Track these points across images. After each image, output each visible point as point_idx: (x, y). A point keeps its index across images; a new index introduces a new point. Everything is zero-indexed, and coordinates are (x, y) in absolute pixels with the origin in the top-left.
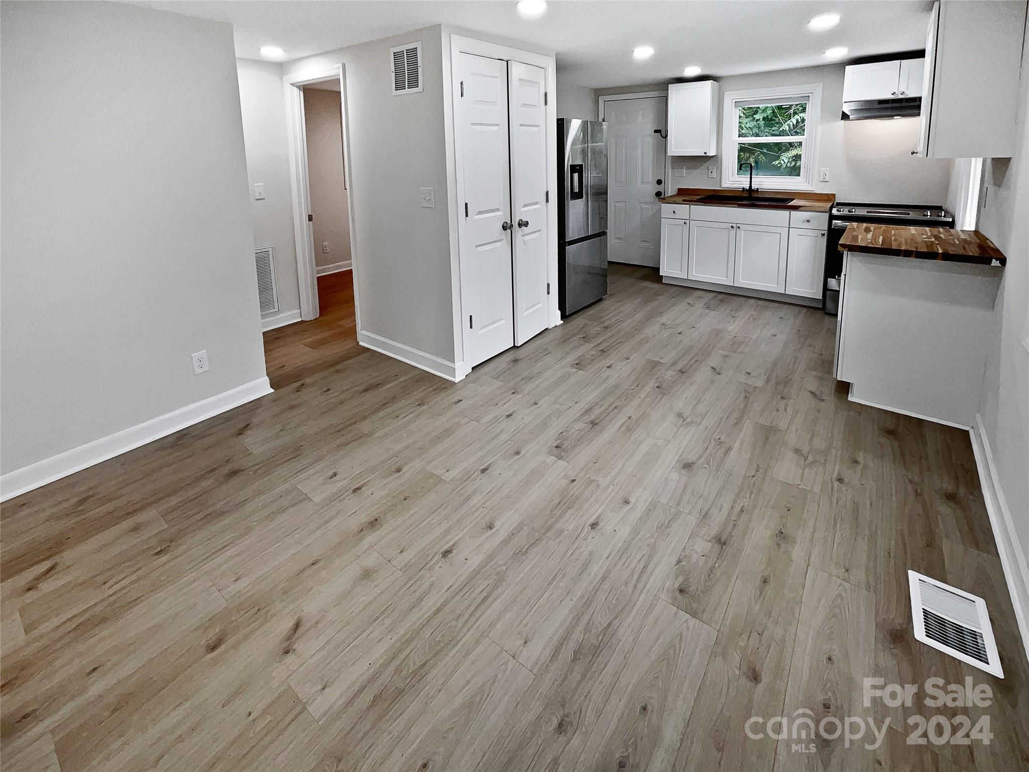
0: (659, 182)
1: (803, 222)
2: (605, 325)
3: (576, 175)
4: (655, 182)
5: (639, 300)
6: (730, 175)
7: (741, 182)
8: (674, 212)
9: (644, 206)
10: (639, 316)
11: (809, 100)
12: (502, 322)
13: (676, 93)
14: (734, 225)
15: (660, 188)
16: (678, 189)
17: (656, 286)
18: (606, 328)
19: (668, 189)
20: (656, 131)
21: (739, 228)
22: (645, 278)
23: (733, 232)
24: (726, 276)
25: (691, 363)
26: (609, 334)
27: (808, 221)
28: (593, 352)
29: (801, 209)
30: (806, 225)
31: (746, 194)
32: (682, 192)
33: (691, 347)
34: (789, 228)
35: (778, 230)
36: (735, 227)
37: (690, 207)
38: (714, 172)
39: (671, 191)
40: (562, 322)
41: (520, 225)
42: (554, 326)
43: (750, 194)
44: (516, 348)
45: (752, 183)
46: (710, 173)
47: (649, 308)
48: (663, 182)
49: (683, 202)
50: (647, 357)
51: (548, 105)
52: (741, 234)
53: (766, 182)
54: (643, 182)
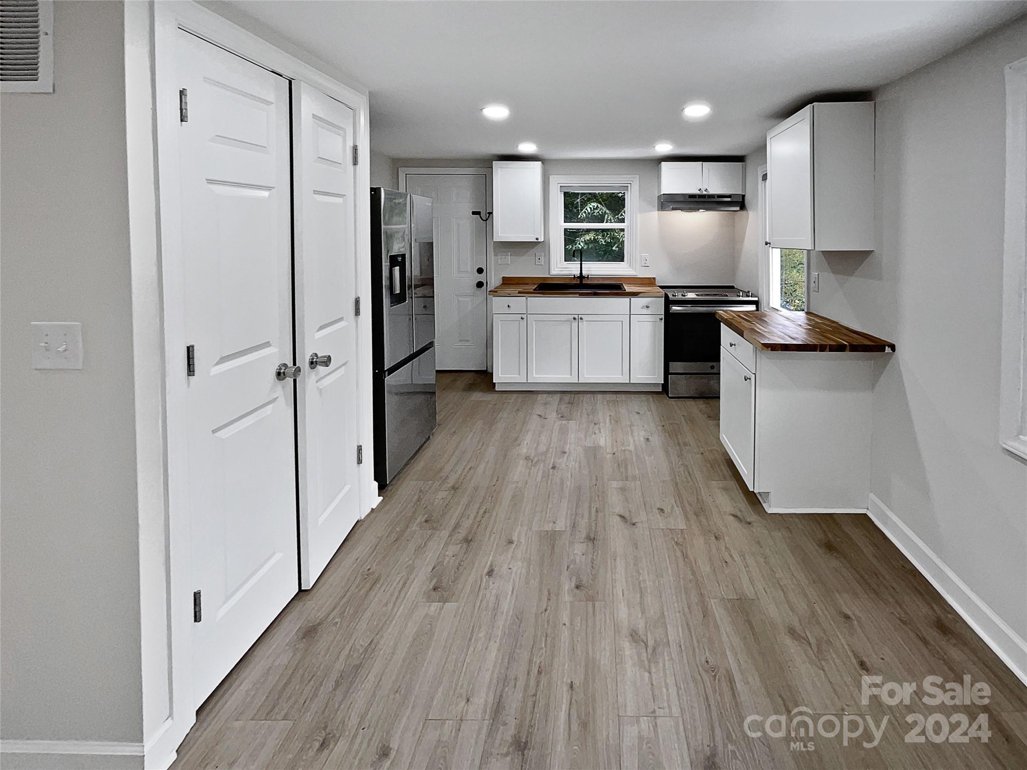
0: (480, 271)
1: (643, 308)
2: (451, 482)
3: (397, 269)
4: (476, 270)
5: (479, 424)
6: (558, 262)
7: (572, 269)
8: (508, 306)
9: (461, 299)
10: (491, 452)
11: (627, 190)
12: (278, 556)
13: (502, 173)
14: (576, 317)
15: (481, 278)
16: (503, 278)
17: (489, 397)
18: (454, 488)
19: (491, 277)
20: (474, 213)
21: (581, 319)
22: (471, 387)
23: (575, 324)
24: (569, 373)
25: (593, 518)
26: (464, 500)
27: (647, 307)
28: (453, 549)
29: (641, 295)
30: (645, 311)
31: (577, 281)
32: (508, 282)
33: (579, 488)
34: (630, 315)
35: (620, 318)
36: (578, 319)
37: (527, 299)
38: (542, 259)
39: (494, 281)
40: (381, 498)
41: (313, 364)
42: (369, 511)
43: (581, 281)
44: (303, 593)
45: (583, 269)
46: (537, 259)
47: (497, 435)
48: (485, 271)
49: (519, 295)
50: (535, 528)
51: (358, 167)
52: (583, 325)
53: (596, 269)
54: (459, 271)
